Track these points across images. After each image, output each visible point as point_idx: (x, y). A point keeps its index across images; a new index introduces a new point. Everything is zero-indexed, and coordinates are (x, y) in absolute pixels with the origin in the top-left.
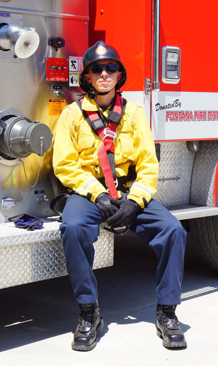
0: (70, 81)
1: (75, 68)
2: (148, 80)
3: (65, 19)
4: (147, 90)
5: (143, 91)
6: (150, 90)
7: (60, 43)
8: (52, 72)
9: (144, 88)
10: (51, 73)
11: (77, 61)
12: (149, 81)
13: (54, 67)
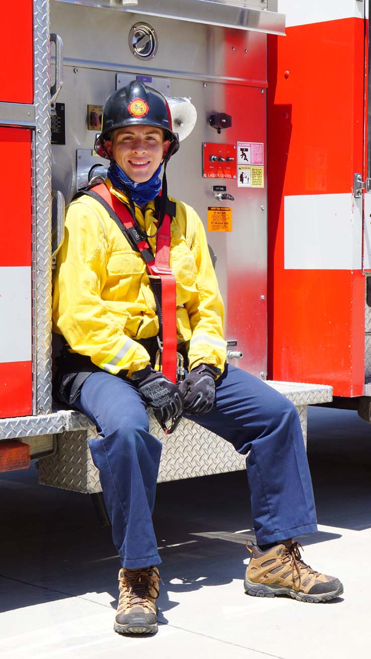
0: (239, 179)
1: (247, 159)
2: (359, 176)
3: (229, 85)
4: (357, 191)
5: (351, 194)
6: (361, 191)
7: (224, 121)
8: (212, 165)
9: (352, 188)
10: (210, 167)
11: (249, 148)
12: (361, 178)
13: (215, 157)
